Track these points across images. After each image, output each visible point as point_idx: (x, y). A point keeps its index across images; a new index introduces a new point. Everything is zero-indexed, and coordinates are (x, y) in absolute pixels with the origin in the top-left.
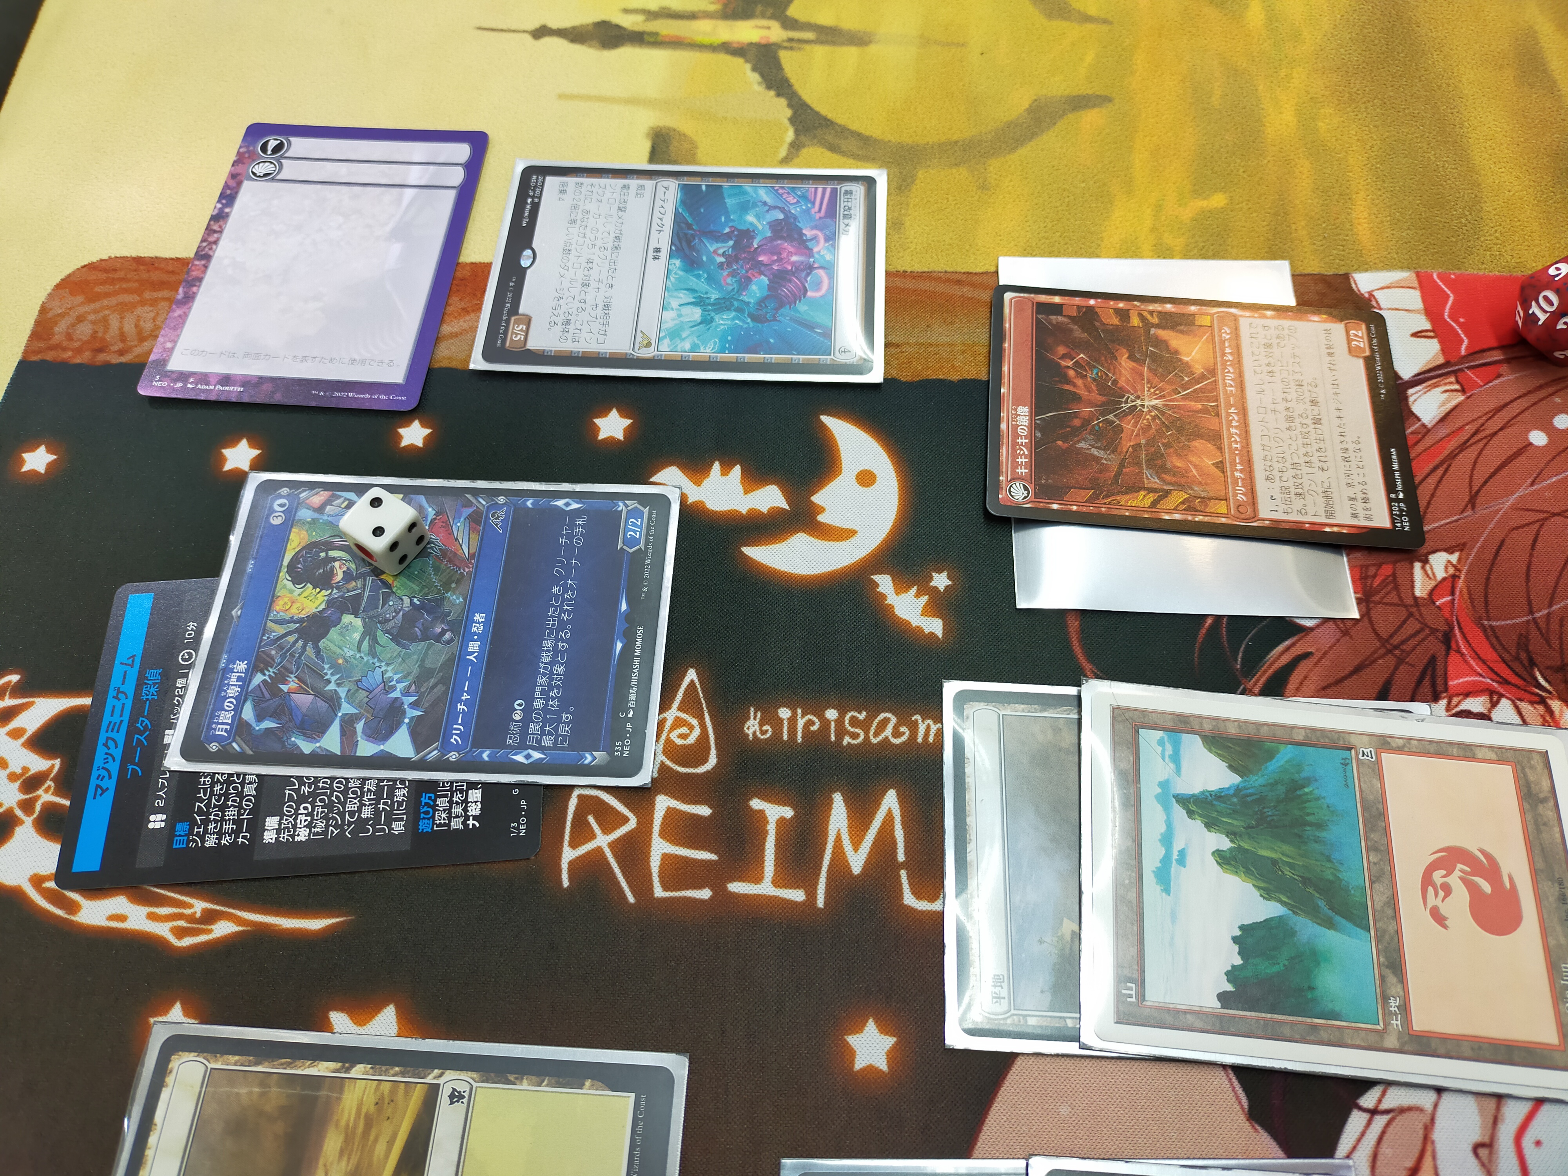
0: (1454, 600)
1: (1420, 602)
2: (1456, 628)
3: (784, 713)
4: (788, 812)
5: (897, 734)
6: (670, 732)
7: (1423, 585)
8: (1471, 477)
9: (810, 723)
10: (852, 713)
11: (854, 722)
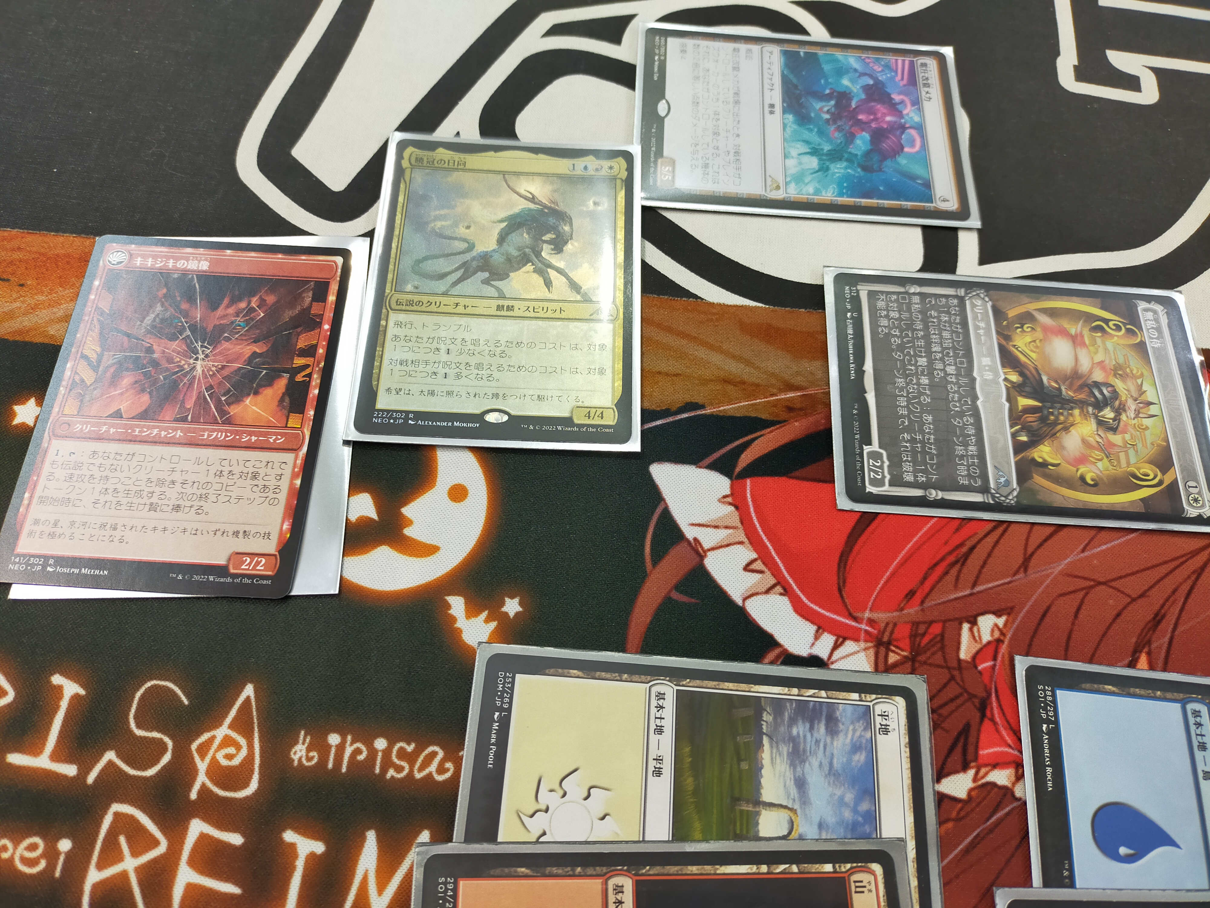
0: (995, 665)
1: (964, 665)
2: (993, 695)
3: (334, 739)
4: (319, 847)
5: (441, 770)
6: (217, 751)
7: (969, 647)
8: (1027, 539)
9: (358, 751)
10: (402, 744)
11: (402, 754)
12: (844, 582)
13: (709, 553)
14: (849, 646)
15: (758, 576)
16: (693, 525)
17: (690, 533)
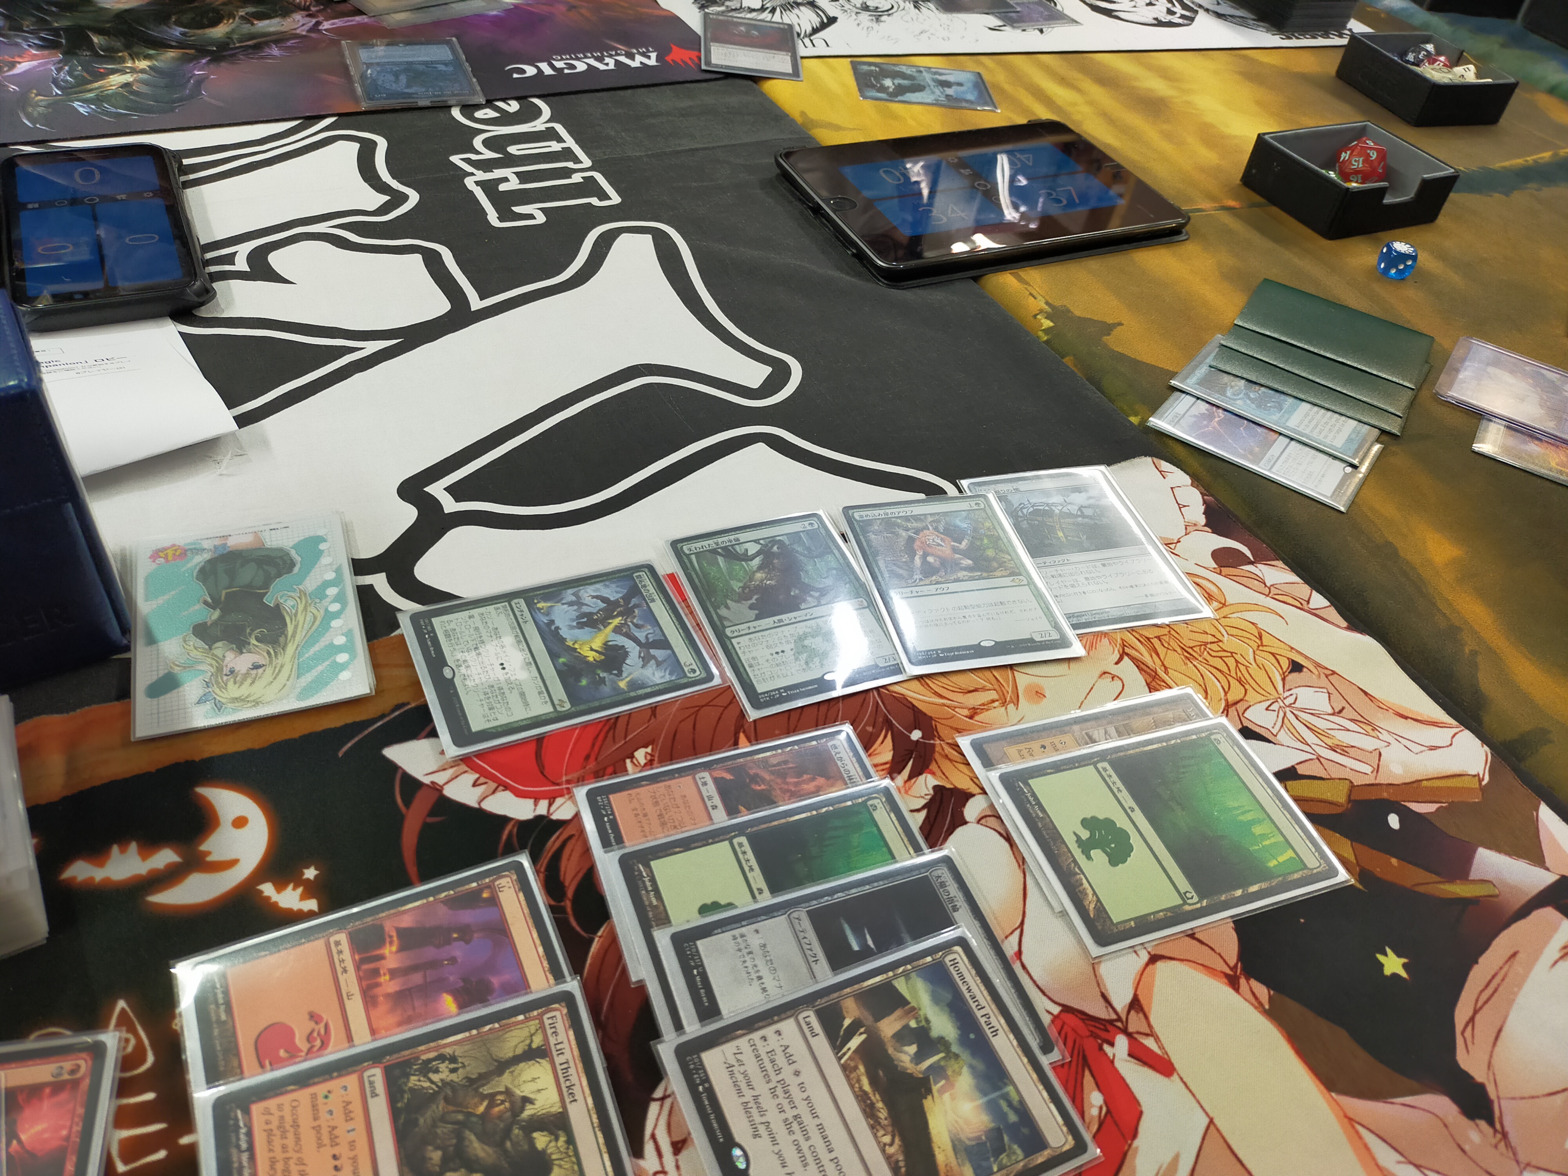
12: (543, 767)
13: (445, 787)
14: (559, 801)
15: (483, 787)
16: (427, 774)
17: (426, 780)
